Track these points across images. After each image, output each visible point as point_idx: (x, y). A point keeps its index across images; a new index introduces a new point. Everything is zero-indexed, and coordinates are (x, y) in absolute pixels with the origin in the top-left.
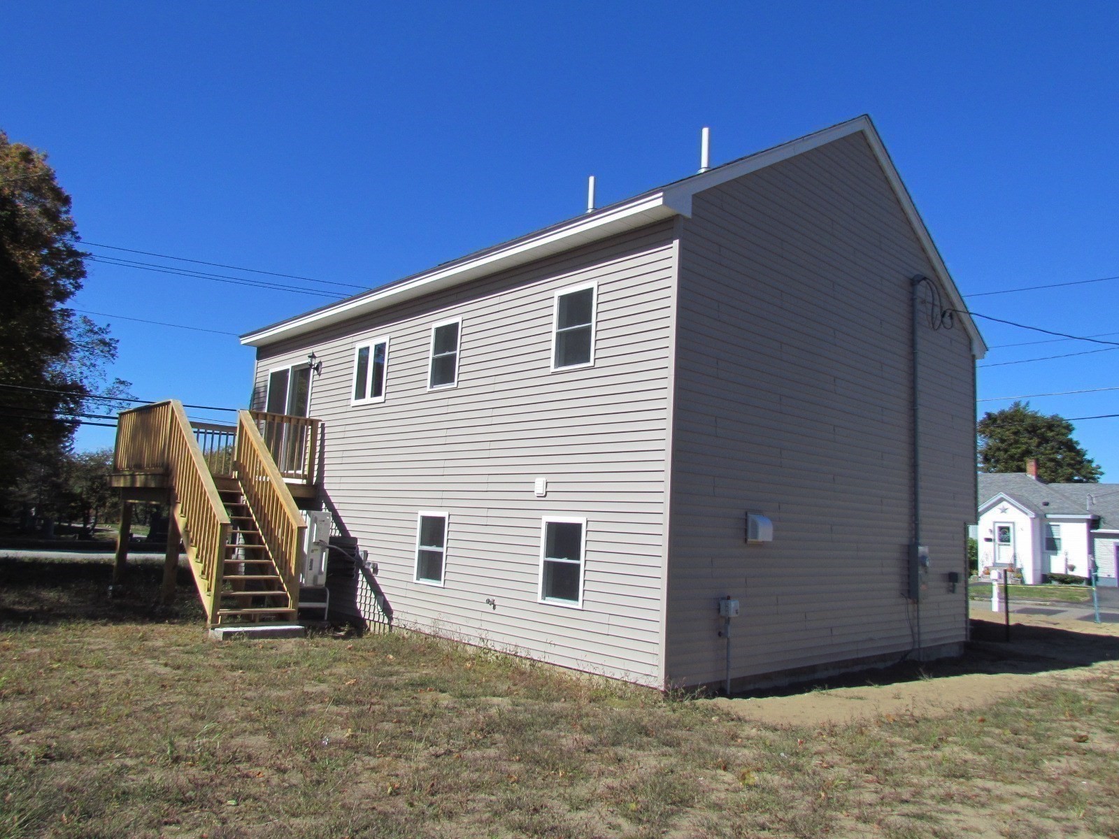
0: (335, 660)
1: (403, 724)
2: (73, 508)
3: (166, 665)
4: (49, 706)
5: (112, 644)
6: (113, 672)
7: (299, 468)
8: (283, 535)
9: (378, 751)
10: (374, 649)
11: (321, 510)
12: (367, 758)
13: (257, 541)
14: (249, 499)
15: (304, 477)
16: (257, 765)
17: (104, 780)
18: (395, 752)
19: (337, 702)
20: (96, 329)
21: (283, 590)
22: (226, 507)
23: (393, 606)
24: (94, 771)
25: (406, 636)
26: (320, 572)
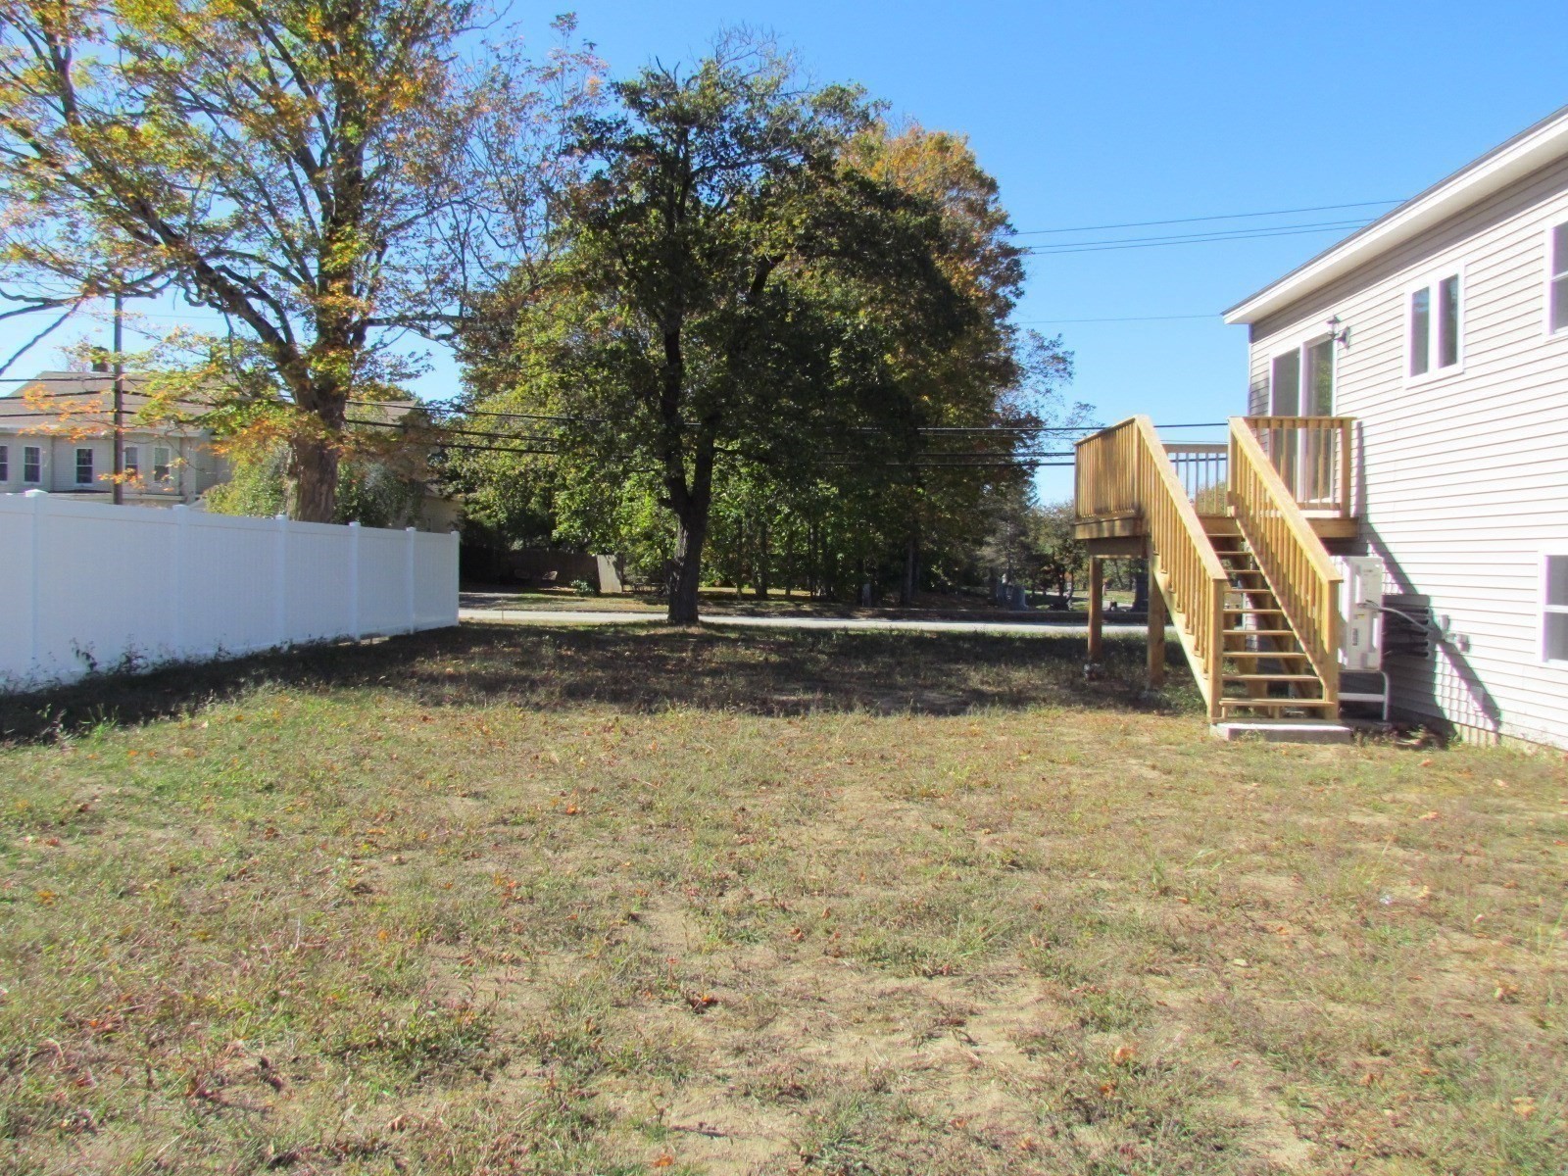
0: (1401, 780)
1: (1523, 893)
2: (1047, 572)
3: (1154, 767)
4: (1016, 805)
5: (1086, 735)
6: (1089, 771)
7: (1326, 494)
8: (1307, 592)
9: (1477, 928)
10: (1469, 770)
11: (1366, 554)
12: (1456, 936)
13: (1269, 604)
14: (1254, 544)
15: (1336, 507)
16: (1278, 917)
17: (1076, 903)
18: (1510, 934)
19: (1401, 842)
20: (1046, 344)
21: (1314, 674)
22: (1221, 557)
23: (1500, 703)
24: (1067, 889)
25: (1529, 752)
26: (1371, 649)
